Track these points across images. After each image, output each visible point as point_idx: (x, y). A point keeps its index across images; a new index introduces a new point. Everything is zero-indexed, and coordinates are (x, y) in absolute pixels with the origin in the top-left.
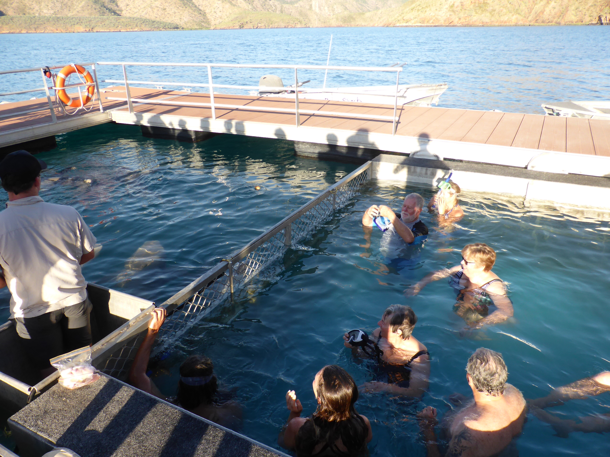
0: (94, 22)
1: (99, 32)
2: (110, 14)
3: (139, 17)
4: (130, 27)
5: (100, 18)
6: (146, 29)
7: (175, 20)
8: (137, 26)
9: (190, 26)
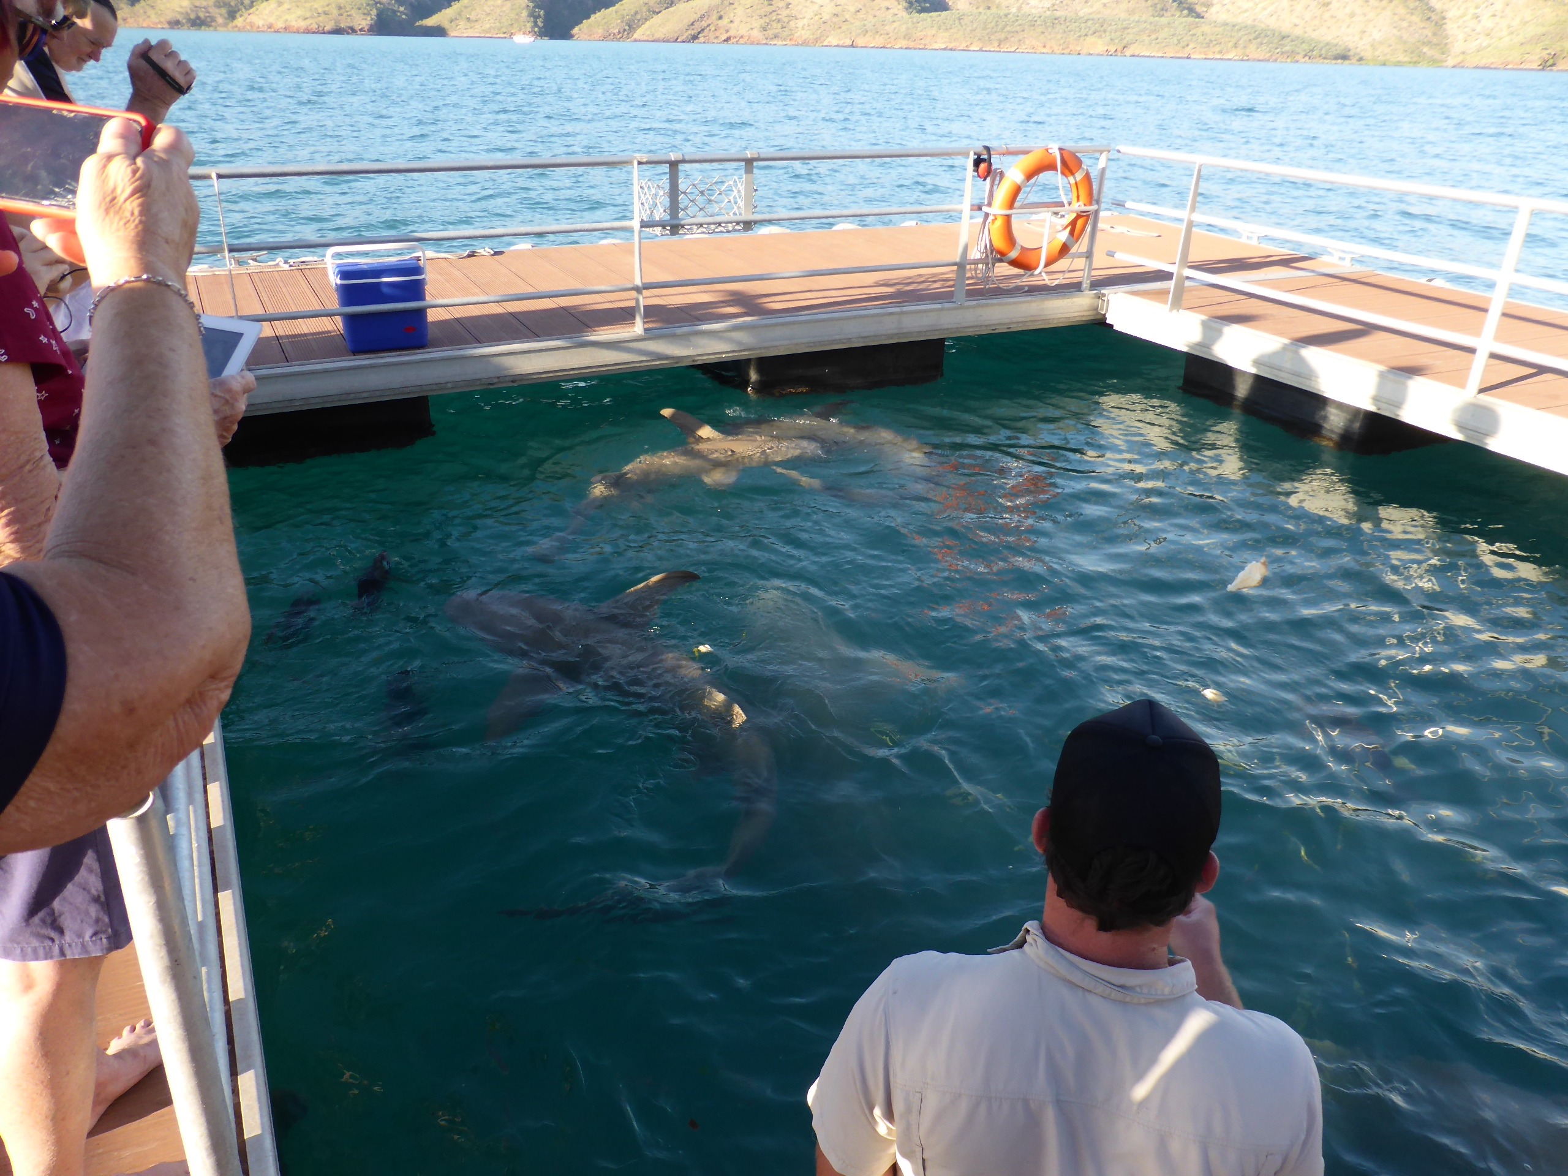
0: (1134, 31)
1: (1138, 56)
2: (1178, 14)
3: (1249, 22)
4: (1218, 48)
5: (1151, 23)
6: (1256, 56)
7: (1347, 36)
8: (1235, 46)
9: (1385, 55)
